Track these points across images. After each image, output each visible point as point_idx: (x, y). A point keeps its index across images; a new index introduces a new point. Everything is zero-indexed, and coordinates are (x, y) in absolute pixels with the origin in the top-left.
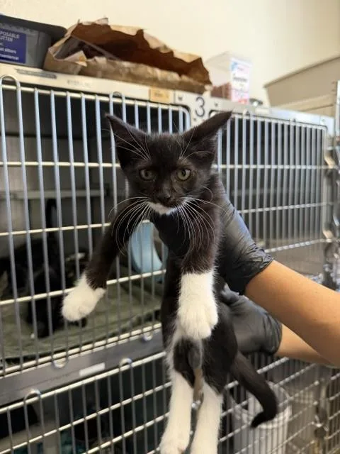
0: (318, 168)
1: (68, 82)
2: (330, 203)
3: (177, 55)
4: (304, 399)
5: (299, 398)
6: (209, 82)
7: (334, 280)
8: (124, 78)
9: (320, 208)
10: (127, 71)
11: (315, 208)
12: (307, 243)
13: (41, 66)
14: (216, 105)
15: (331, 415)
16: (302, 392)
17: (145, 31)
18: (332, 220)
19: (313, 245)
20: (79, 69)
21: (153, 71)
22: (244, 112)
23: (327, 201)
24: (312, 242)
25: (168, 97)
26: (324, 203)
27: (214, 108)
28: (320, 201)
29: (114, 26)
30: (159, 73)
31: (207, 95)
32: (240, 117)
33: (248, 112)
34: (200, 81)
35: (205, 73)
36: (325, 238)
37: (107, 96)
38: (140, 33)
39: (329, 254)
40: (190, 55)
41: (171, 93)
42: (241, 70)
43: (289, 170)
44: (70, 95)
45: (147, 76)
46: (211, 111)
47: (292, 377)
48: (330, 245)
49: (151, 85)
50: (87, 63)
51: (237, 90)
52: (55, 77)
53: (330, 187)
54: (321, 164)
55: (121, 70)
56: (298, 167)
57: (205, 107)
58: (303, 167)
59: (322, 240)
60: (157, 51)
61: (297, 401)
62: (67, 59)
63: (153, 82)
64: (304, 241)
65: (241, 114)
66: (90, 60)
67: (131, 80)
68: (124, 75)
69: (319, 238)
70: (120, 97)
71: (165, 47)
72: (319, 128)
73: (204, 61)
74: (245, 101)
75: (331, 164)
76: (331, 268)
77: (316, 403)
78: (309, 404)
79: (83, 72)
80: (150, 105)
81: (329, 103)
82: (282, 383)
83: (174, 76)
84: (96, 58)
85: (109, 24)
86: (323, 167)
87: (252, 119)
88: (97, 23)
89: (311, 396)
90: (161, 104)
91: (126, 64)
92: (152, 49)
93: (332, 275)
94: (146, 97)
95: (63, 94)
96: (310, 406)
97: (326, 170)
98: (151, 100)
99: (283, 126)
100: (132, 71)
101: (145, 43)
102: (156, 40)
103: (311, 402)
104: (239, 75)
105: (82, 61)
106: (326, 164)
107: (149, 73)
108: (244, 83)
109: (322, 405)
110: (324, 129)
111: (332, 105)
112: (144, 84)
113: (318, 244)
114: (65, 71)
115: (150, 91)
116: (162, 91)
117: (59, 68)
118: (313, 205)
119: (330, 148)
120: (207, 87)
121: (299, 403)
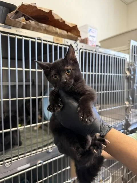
0: (123, 75)
1: (16, 31)
2: (128, 90)
3: (67, 23)
4: (118, 174)
5: (116, 173)
6: (80, 36)
7: (129, 122)
9: (124, 92)
10: (44, 28)
11: (122, 92)
12: (119, 107)
13: (4, 23)
14: (83, 46)
15: (128, 180)
16: (117, 171)
17: (52, 11)
18: (129, 97)
19: (121, 108)
20: (22, 25)
22: (94, 50)
23: (127, 89)
24: (121, 106)
25: (62, 41)
26: (125, 90)
27: (82, 48)
28: (124, 89)
29: (39, 7)
30: (58, 30)
31: (78, 42)
33: (95, 50)
34: (76, 35)
35: (78, 32)
36: (126, 105)
37: (35, 39)
38: (50, 12)
39: (127, 112)
40: (72, 24)
41: (63, 39)
42: (93, 32)
43: (112, 76)
44: (17, 37)
45: (53, 31)
46: (80, 49)
47: (113, 165)
48: (128, 107)
49: (55, 36)
50: (26, 22)
51: (91, 41)
52: (10, 28)
53: (127, 84)
54: (124, 74)
55: (41, 28)
56: (115, 75)
57: (78, 47)
58: (118, 75)
59: (124, 106)
60: (58, 20)
61: (115, 175)
62: (16, 20)
63: (56, 34)
65: (93, 51)
67: (45, 32)
68: (43, 30)
69: (123, 105)
70: (40, 40)
71: (61, 19)
72: (124, 59)
73: (78, 27)
74: (94, 45)
75: (128, 74)
76: (128, 117)
77: (122, 176)
78: (119, 176)
79: (24, 27)
80: (54, 44)
82: (108, 168)
83: (65, 33)
84: (30, 21)
85: (36, 6)
86: (125, 75)
87: (97, 53)
88: (31, 5)
89: (121, 173)
90: (59, 44)
91: (44, 25)
92: (55, 19)
93: (129, 120)
94: (52, 41)
95: (14, 36)
96: (120, 177)
97: (126, 76)
98: (55, 42)
99: (110, 57)
100: (46, 28)
101: (53, 17)
102: (58, 16)
103: (120, 175)
104: (92, 34)
105: (24, 21)
107: (54, 30)
108: (94, 38)
109: (125, 177)
111: (128, 50)
112: (51, 35)
113: (123, 107)
114: (15, 26)
115: (54, 38)
116: (59, 38)
117: (12, 24)
118: (121, 91)
119: (127, 67)
120: (79, 38)
121: (115, 176)
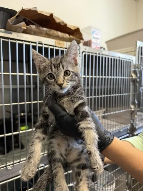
0: (129, 78)
1: (17, 36)
2: (134, 93)
3: (68, 26)
4: (122, 178)
5: (120, 178)
6: (82, 39)
7: (135, 126)
8: (44, 35)
9: (129, 95)
10: (45, 32)
11: (127, 95)
12: (124, 111)
13: (5, 28)
14: (85, 49)
15: (133, 186)
16: (121, 176)
17: (53, 14)
18: (134, 101)
19: (126, 112)
20: (22, 30)
21: (57, 33)
22: (98, 53)
23: (132, 92)
24: (126, 110)
25: (64, 45)
26: (131, 93)
27: (84, 51)
28: (129, 92)
29: (39, 11)
30: (60, 34)
31: (81, 45)
32: (96, 55)
33: (99, 53)
34: (78, 38)
35: (81, 35)
36: (131, 108)
37: (35, 43)
38: (52, 15)
39: (133, 116)
40: (74, 27)
41: (65, 43)
42: (97, 34)
43: (116, 79)
44: (17, 42)
45: (54, 35)
46: (83, 52)
47: (117, 170)
48: (133, 111)
49: (56, 39)
50: (26, 27)
51: (94, 43)
52: (11, 34)
53: (133, 86)
54: (130, 76)
55: (42, 32)
56: (120, 77)
57: (80, 50)
58: (123, 77)
59: (130, 109)
60: (59, 24)
61: (119, 179)
62: (16, 25)
63: (57, 37)
64: (122, 110)
65: (96, 54)
66: (28, 26)
67: (47, 36)
68: (44, 34)
69: (129, 108)
70: (42, 44)
71: (63, 22)
72: (129, 61)
73: (80, 29)
74: (98, 48)
75: (134, 76)
76: (134, 121)
77: (126, 181)
78: (124, 181)
79: (25, 32)
80: (55, 48)
81: (133, 50)
82: (112, 172)
83: (67, 36)
84: (31, 25)
85: (37, 10)
86: (131, 78)
87: (101, 56)
88: (32, 9)
89: (125, 177)
90: (60, 47)
91: (45, 29)
92: (57, 23)
93: (134, 124)
94: (54, 45)
95: (14, 41)
96: (124, 182)
97: (132, 79)
98: (56, 46)
99: (114, 59)
100: (48, 32)
101: (54, 20)
102: (59, 19)
103: (125, 180)
104: (95, 36)
105: (24, 26)
106: (132, 76)
107: (55, 34)
108: (97, 40)
109: (129, 182)
110: (131, 61)
111: (134, 51)
112: (53, 38)
113: (128, 111)
114: (16, 31)
115: (55, 42)
116: (61, 42)
117: (13, 29)
119: (134, 70)
120: (81, 41)
121: (119, 181)
